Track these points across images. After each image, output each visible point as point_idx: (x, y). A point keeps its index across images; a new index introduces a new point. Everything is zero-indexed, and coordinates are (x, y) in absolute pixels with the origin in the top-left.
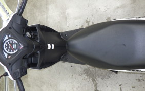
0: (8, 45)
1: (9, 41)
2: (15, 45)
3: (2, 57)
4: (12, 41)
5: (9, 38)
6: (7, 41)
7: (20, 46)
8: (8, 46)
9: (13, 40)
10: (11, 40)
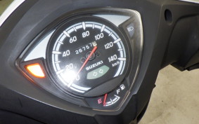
0: (91, 39)
1: (107, 39)
2: (103, 71)
3: (22, 39)
4: (114, 50)
5: (121, 30)
6: (103, 28)
7: (111, 94)
8: (82, 42)
9: (121, 49)
10: (117, 41)
